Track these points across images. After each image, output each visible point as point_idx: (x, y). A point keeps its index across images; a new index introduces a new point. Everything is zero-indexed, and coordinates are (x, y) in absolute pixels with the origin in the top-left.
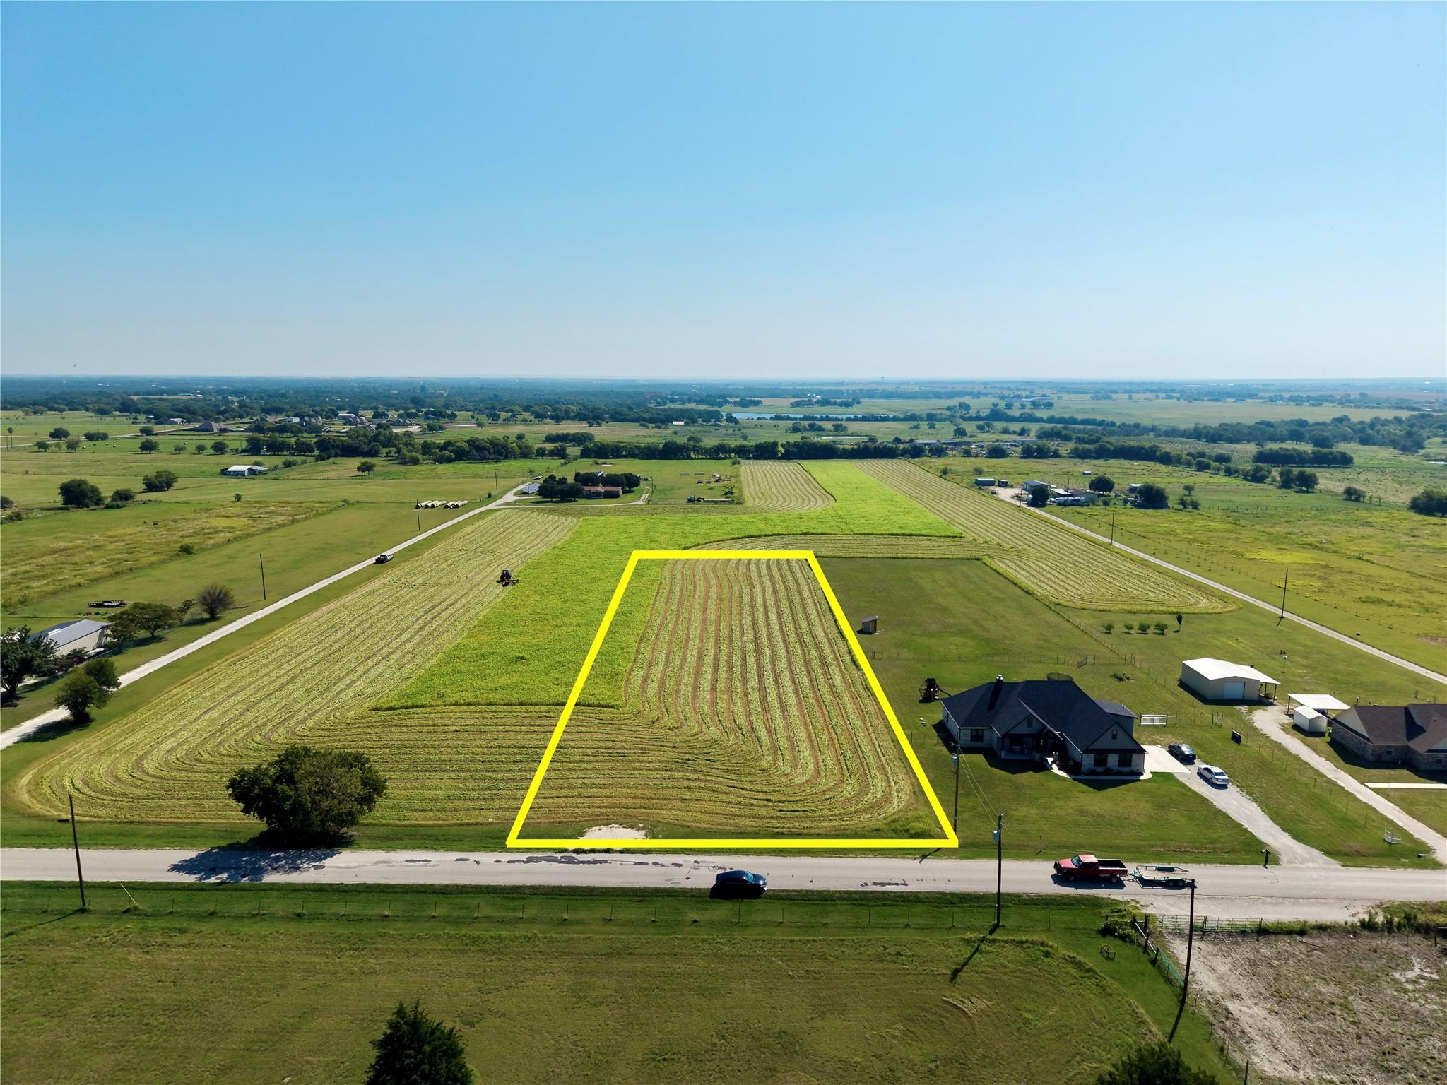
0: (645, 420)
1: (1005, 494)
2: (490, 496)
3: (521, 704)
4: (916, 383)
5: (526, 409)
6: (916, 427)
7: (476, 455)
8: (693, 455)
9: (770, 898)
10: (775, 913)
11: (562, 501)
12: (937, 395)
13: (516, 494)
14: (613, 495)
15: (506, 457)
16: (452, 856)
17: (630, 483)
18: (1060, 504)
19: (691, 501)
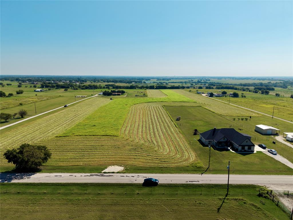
0: (126, 82)
1: (203, 95)
2: (92, 95)
3: (93, 136)
4: (181, 77)
5: (102, 80)
6: (182, 84)
7: (90, 88)
8: (136, 88)
9: (160, 186)
10: (162, 191)
11: (108, 96)
12: (186, 79)
13: (98, 95)
14: (119, 95)
15: (97, 89)
16: (69, 174)
17: (123, 92)
18: (216, 97)
19: (136, 96)
